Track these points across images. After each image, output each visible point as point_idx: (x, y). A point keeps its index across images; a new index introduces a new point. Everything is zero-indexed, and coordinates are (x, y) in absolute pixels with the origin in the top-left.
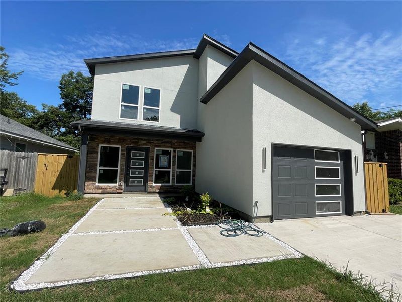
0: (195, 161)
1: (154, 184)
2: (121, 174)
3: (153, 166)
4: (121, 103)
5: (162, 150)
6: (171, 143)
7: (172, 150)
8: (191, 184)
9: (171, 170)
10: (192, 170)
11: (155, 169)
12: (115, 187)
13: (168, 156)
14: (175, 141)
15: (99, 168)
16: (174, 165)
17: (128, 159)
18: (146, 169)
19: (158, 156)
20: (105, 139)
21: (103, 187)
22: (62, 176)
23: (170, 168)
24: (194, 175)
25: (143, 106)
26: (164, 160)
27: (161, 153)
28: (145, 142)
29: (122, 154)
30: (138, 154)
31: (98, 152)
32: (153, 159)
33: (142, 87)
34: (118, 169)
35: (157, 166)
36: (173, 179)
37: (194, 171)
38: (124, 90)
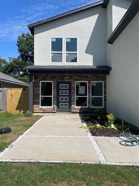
0: (105, 89)
1: (76, 107)
2: (54, 100)
3: (74, 94)
4: (51, 52)
5: (81, 83)
6: (87, 77)
7: (87, 82)
8: (103, 107)
9: (87, 96)
10: (103, 97)
11: (76, 96)
12: (51, 108)
13: (85, 87)
14: (89, 75)
15: (41, 96)
16: (89, 93)
17: (58, 90)
18: (70, 96)
19: (77, 87)
20: (43, 77)
21: (44, 109)
22: (21, 102)
23: (87, 95)
24: (105, 100)
25: (66, 52)
26: (82, 90)
27: (79, 85)
28: (68, 78)
29: (54, 86)
30: (64, 86)
31: (39, 86)
32: (74, 89)
33: (64, 38)
34: (52, 96)
35: (77, 94)
36: (89, 103)
37: (105, 97)
38: (52, 42)
